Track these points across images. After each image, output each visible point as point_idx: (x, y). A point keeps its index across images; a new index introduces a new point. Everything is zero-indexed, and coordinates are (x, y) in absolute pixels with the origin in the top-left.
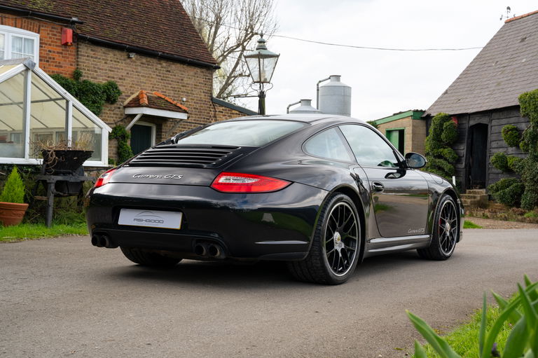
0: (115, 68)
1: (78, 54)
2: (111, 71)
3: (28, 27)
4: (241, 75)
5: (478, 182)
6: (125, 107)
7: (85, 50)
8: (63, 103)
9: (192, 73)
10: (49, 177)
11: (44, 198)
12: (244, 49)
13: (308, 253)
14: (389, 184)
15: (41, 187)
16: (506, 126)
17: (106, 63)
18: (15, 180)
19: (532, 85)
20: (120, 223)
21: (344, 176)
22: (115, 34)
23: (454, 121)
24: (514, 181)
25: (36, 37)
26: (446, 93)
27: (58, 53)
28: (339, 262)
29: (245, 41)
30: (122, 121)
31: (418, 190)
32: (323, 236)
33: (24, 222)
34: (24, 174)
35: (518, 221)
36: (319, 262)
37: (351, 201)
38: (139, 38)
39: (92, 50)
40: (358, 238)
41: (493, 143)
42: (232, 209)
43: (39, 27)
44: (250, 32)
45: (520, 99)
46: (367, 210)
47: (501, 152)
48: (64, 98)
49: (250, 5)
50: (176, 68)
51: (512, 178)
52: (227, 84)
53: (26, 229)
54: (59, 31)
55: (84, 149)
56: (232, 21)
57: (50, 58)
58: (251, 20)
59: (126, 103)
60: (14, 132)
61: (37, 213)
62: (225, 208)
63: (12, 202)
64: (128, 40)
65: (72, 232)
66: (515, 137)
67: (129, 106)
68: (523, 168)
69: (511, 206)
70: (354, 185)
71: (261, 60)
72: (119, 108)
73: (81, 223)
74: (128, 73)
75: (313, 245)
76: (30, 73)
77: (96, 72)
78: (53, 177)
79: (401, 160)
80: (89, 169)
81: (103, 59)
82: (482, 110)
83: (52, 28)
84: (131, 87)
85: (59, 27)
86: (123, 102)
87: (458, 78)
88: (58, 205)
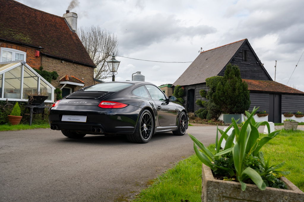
0: (56, 66)
1: (41, 61)
2: (55, 67)
3: (22, 49)
4: (104, 71)
5: (191, 110)
6: (60, 81)
7: (44, 59)
8: (36, 78)
9: (86, 69)
10: (31, 106)
11: (29, 114)
12: (105, 61)
13: (134, 131)
14: (163, 107)
15: (27, 110)
16: (201, 90)
17: (52, 64)
18: (17, 107)
19: (210, 75)
20: (62, 120)
21: (147, 103)
22: (56, 53)
23: (183, 88)
24: (204, 110)
25: (25, 54)
26: (180, 78)
27: (33, 60)
28: (145, 135)
29: (105, 58)
30: (58, 86)
31: (171, 110)
32: (140, 125)
33: (20, 123)
34: (21, 105)
35: (206, 124)
36: (138, 135)
37: (150, 112)
38: (66, 55)
39: (47, 59)
40: (152, 126)
41: (196, 96)
42: (106, 114)
43: (26, 50)
44: (107, 55)
45: (206, 80)
46: (155, 118)
47: (199, 99)
48: (37, 76)
49: (107, 45)
50: (80, 67)
51: (204, 109)
52: (99, 74)
53: (22, 126)
54: (34, 51)
55: (45, 96)
56: (101, 50)
57: (30, 62)
58: (108, 50)
59: (60, 79)
60: (16, 90)
61: (26, 120)
62: (103, 114)
63: (16, 115)
64: (61, 56)
65: (40, 127)
66: (204, 94)
67: (61, 81)
68: (207, 105)
69: (203, 119)
70: (151, 106)
71: (113, 63)
72: (58, 81)
73: (43, 124)
74: (61, 68)
75: (136, 128)
76: (23, 66)
77: (49, 67)
78: (32, 106)
79: (167, 99)
80: (47, 103)
81: (51, 63)
82: (193, 84)
83: (32, 50)
84: (62, 73)
85: (34, 50)
86: (59, 79)
87: (184, 73)
88: (34, 117)
